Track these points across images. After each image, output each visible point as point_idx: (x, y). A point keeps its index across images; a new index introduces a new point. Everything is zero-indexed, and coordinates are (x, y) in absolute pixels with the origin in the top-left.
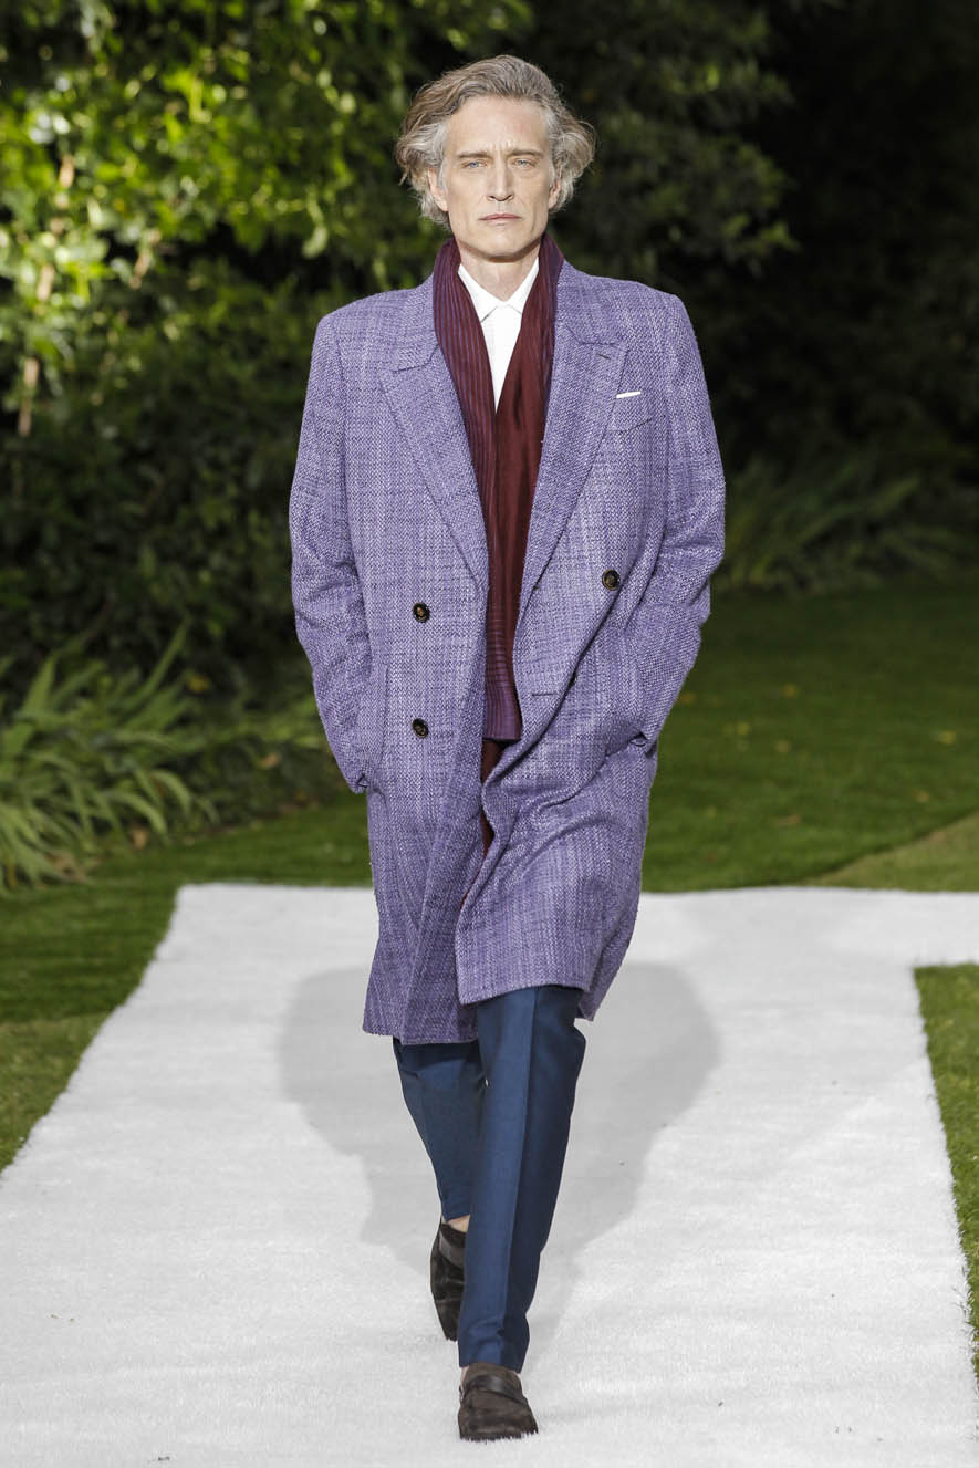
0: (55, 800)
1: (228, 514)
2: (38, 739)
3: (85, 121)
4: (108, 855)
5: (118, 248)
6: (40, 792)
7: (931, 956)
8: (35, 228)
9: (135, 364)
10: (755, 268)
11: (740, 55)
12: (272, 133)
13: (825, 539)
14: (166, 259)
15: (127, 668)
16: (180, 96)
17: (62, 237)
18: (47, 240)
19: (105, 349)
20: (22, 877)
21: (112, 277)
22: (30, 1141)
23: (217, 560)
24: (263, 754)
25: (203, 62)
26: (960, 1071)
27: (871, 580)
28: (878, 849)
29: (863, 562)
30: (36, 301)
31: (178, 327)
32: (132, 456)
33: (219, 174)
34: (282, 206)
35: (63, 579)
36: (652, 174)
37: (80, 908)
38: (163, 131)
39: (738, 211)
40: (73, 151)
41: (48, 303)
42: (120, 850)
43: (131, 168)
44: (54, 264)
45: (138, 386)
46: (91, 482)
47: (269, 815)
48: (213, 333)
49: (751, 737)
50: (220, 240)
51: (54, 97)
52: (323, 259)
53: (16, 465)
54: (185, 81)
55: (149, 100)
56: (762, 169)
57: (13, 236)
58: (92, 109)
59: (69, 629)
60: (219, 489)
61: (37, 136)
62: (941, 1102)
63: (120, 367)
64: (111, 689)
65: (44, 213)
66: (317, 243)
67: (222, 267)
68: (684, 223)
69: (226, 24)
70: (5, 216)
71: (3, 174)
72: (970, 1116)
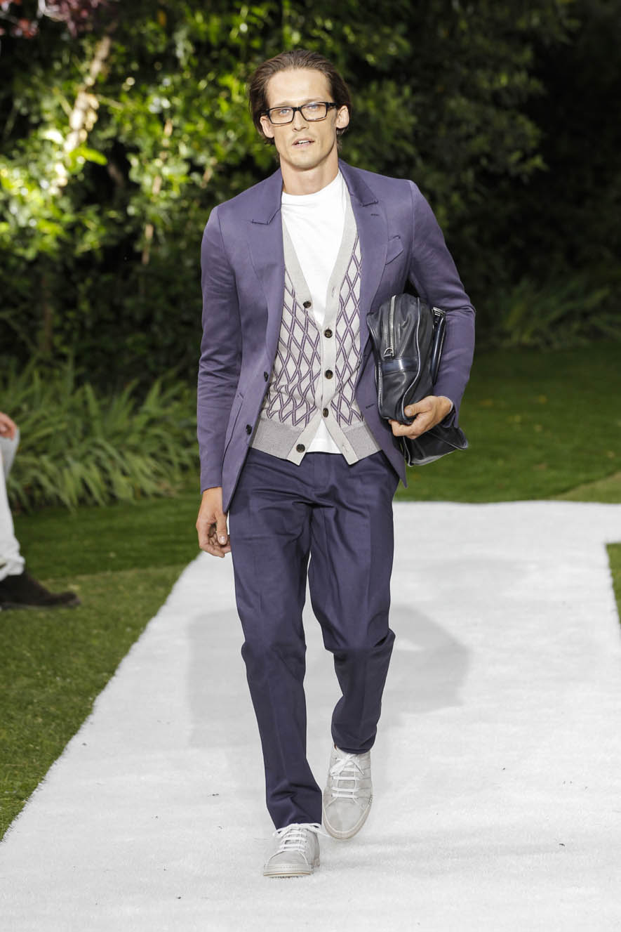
2: (152, 422)
3: (178, 102)
4: (187, 482)
5: (195, 168)
6: (154, 449)
7: (615, 538)
8: (152, 157)
10: (525, 179)
11: (518, 68)
13: (561, 320)
14: (220, 173)
16: (227, 89)
17: (166, 161)
18: (158, 163)
19: (188, 220)
20: (143, 493)
21: (191, 183)
22: (147, 630)
25: (239, 71)
27: (584, 342)
28: (588, 482)
30: (152, 195)
33: (247, 129)
35: (165, 340)
36: (472, 130)
37: (173, 510)
38: (218, 107)
39: (516, 149)
40: (171, 117)
41: (158, 196)
42: (194, 480)
43: (201, 126)
44: (161, 175)
46: (180, 288)
49: (522, 423)
50: (247, 164)
51: (162, 89)
53: (142, 280)
54: (230, 81)
55: (211, 90)
56: (529, 128)
57: (140, 161)
58: (182, 94)
59: (168, 365)
61: (153, 109)
64: (190, 397)
65: (156, 149)
67: (249, 178)
68: (490, 158)
69: (251, 51)
70: (136, 151)
71: (135, 129)
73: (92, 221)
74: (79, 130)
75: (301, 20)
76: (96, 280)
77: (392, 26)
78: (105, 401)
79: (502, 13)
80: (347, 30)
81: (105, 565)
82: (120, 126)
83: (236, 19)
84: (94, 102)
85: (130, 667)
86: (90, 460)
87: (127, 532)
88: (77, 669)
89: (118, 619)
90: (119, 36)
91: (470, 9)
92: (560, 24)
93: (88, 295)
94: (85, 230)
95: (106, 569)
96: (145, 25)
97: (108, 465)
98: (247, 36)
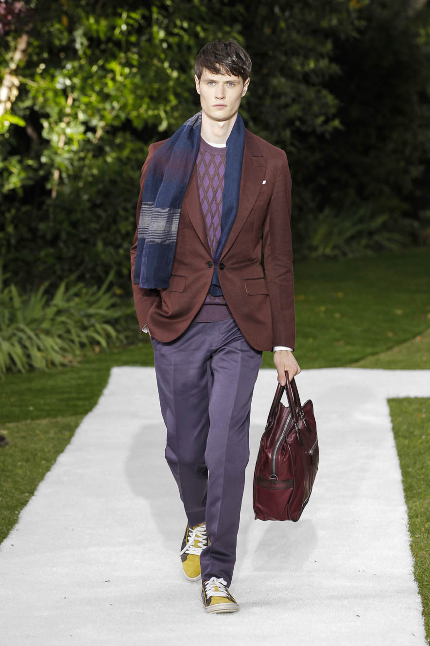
0: (65, 335)
1: (130, 228)
2: (59, 312)
3: (77, 81)
4: (85, 356)
5: (89, 128)
6: (61, 332)
7: (393, 394)
8: (58, 121)
9: (95, 172)
10: (328, 136)
11: (322, 56)
12: (147, 85)
13: (353, 238)
14: (107, 132)
15: (92, 285)
16: (112, 71)
17: (68, 124)
18: (62, 125)
19: (84, 166)
20: (53, 364)
21: (87, 139)
22: (57, 462)
23: (126, 245)
25: (121, 58)
26: (405, 437)
27: (370, 253)
28: (374, 354)
30: (58, 148)
31: (112, 158)
32: (94, 206)
33: (127, 100)
34: (150, 113)
35: (69, 252)
36: (289, 101)
37: (74, 375)
38: (106, 84)
39: (321, 114)
40: (72, 92)
41: (63, 149)
42: (90, 354)
43: (94, 98)
44: (65, 134)
45: (96, 180)
46: (79, 216)
47: (146, 341)
48: (124, 160)
49: (326, 312)
50: (127, 125)
51: (65, 72)
52: (165, 132)
53: (51, 210)
54: (114, 66)
55: (101, 73)
56: (330, 99)
57: (50, 124)
58: (80, 76)
59: (71, 271)
60: (127, 219)
61: (59, 86)
62: (397, 448)
63: (89, 173)
64: (86, 294)
65: (61, 115)
66: (163, 126)
67: (128, 136)
68: (300, 119)
69: (130, 44)
70: (47, 116)
71: (46, 100)
72: (408, 454)
73: (15, 167)
74: (5, 102)
75: (166, 21)
76: (18, 210)
77: (231, 26)
78: (25, 297)
79: (310, 16)
80: (199, 29)
81: (26, 416)
82: (35, 98)
83: (119, 21)
84: (16, 81)
85: (45, 489)
86: (15, 340)
87: (42, 392)
88: (6, 491)
89: (36, 455)
90: (34, 34)
91: (287, 14)
92: (352, 24)
93: (12, 221)
94: (10, 173)
95: (26, 419)
96: (52, 26)
97: (28, 344)
98: (126, 33)
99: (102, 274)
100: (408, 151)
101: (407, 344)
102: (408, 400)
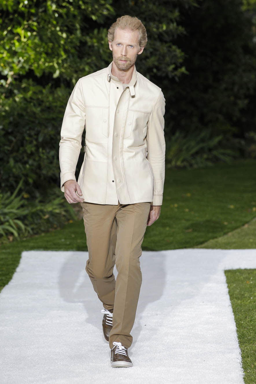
1: (33, 149)
4: (2, 243)
5: (2, 77)
7: (229, 267)
9: (7, 108)
10: (177, 79)
11: (172, 21)
12: (44, 44)
13: (197, 153)
14: (15, 79)
15: (7, 192)
16: (18, 34)
23: (31, 162)
24: (44, 215)
25: (24, 25)
26: (238, 299)
27: (210, 164)
28: (214, 238)
29: (207, 159)
31: (18, 98)
32: (7, 134)
33: (30, 56)
34: (47, 64)
38: (14, 44)
39: (172, 64)
42: (6, 242)
43: (5, 54)
45: (8, 114)
47: (47, 232)
48: (29, 100)
49: (178, 208)
50: (30, 74)
52: (58, 78)
54: (20, 30)
55: (10, 36)
56: (178, 52)
60: (31, 142)
62: (232, 307)
63: (3, 109)
64: (2, 198)
66: (56, 74)
67: (31, 82)
68: (157, 68)
69: (31, 15)
72: (241, 311)
80: (81, 3)
98: (28, 6)
99: (14, 184)
100: (236, 89)
101: (238, 230)
102: (240, 271)
